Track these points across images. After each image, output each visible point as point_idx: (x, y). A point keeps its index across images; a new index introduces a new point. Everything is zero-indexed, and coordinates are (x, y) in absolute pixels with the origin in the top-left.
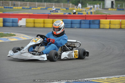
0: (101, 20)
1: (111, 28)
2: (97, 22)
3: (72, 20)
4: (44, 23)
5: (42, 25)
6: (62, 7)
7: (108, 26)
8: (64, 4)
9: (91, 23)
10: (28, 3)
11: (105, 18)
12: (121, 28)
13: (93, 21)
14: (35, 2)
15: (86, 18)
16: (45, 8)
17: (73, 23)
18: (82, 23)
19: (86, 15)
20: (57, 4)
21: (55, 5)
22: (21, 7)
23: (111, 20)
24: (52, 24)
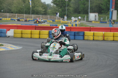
0: (85, 32)
1: (94, 39)
2: (82, 34)
5: (29, 36)
6: (49, 19)
7: (92, 38)
8: (51, 16)
9: (76, 34)
10: (16, 14)
11: (89, 30)
12: (104, 40)
13: (78, 33)
14: (23, 14)
15: (71, 30)
16: (32, 19)
19: (71, 27)
20: (44, 16)
21: (42, 17)
22: (10, 19)
23: (95, 32)
24: (39, 35)
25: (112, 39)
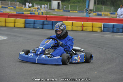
0: (63, 21)
1: (73, 29)
3: (34, 21)
4: (6, 22)
5: (3, 24)
7: (70, 28)
9: (54, 24)
12: (82, 30)
17: (35, 23)
18: (45, 24)
23: (73, 22)
24: (14, 23)
25: (90, 29)
